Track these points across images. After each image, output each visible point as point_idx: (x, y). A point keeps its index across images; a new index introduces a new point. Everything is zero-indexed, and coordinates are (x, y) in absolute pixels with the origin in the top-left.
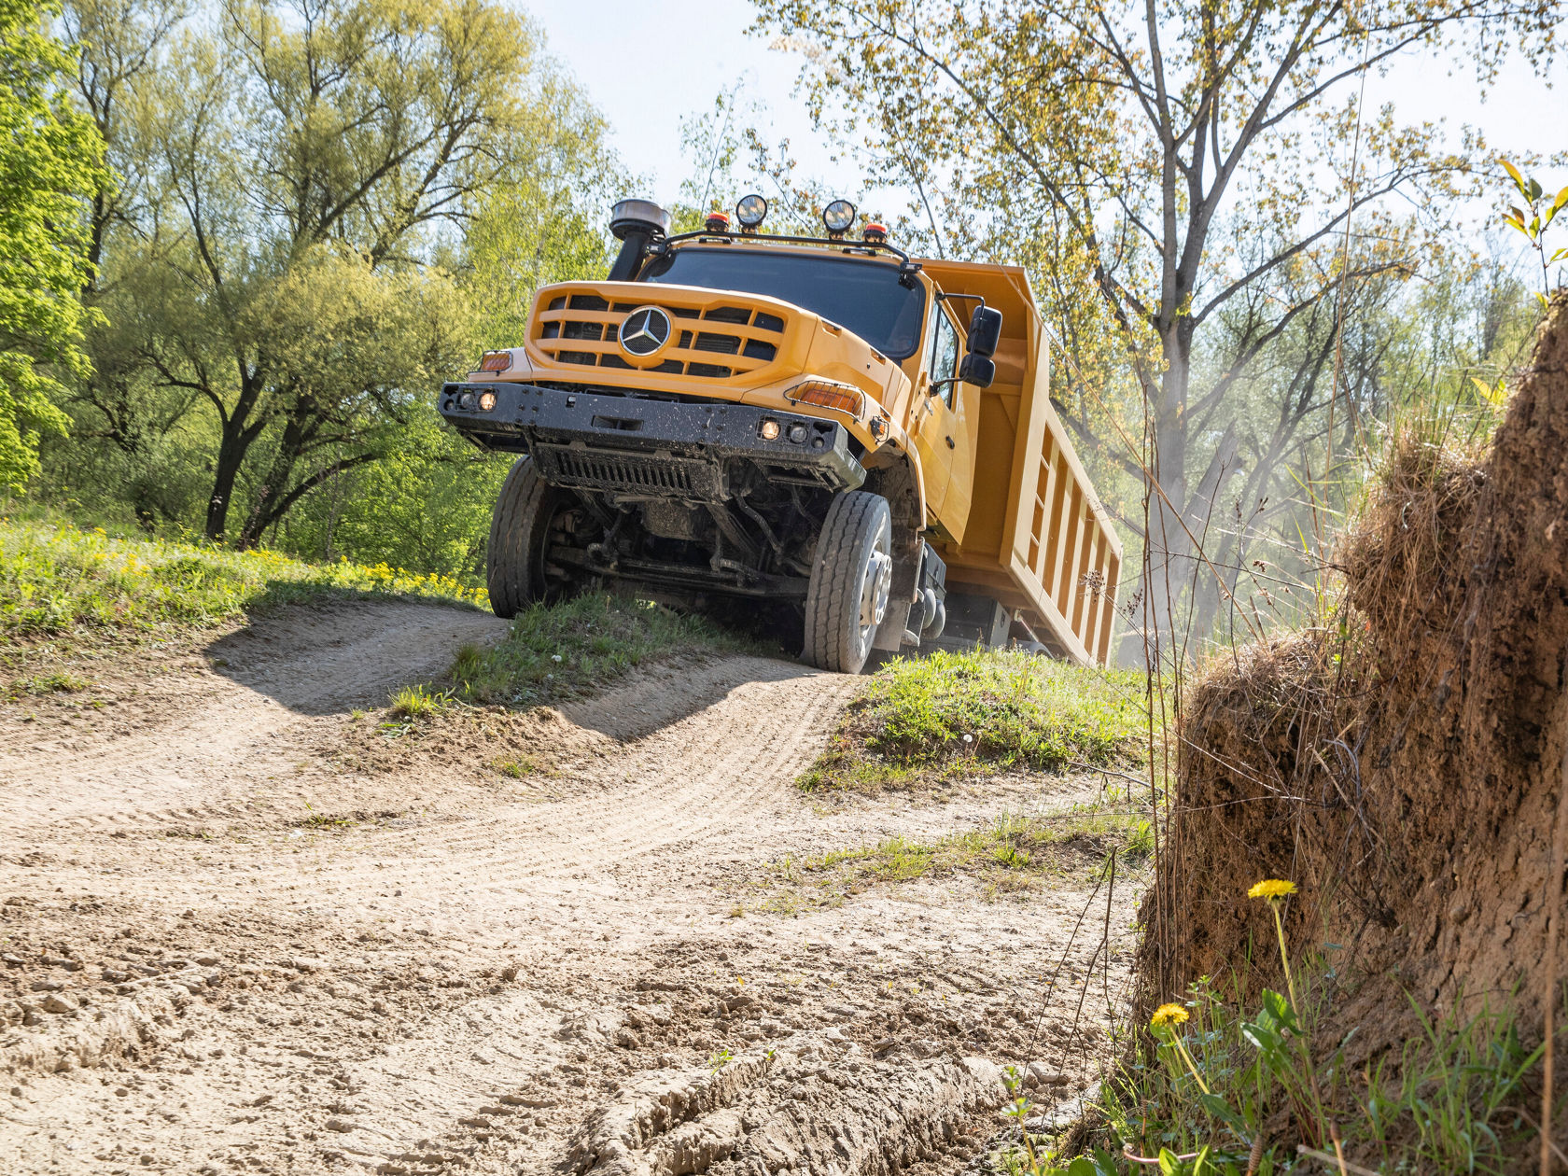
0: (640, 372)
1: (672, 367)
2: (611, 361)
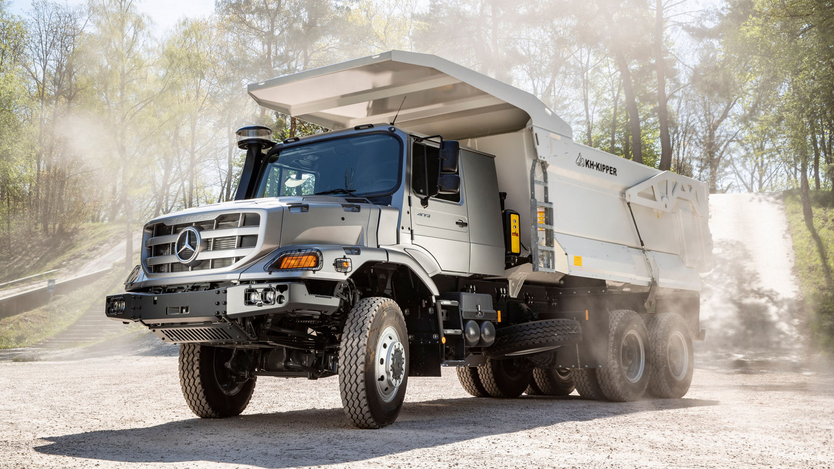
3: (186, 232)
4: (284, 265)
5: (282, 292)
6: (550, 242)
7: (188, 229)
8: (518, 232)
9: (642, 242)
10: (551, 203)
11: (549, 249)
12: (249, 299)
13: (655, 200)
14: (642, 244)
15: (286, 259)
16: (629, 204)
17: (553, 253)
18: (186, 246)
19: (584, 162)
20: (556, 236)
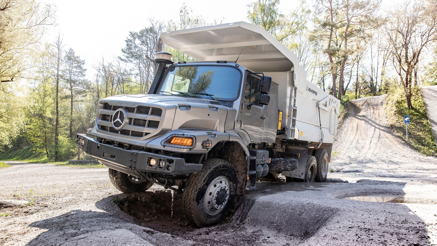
3: (119, 111)
4: (172, 142)
5: (170, 164)
6: (294, 125)
7: (120, 110)
8: (281, 120)
9: (320, 124)
10: (296, 107)
11: (293, 128)
12: (150, 163)
13: (326, 107)
14: (321, 126)
15: (175, 138)
16: (319, 108)
17: (294, 130)
18: (118, 119)
19: (308, 89)
20: (297, 123)
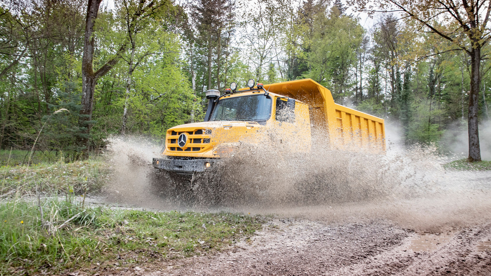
0: (184, 151)
1: (188, 149)
2: (179, 149)
